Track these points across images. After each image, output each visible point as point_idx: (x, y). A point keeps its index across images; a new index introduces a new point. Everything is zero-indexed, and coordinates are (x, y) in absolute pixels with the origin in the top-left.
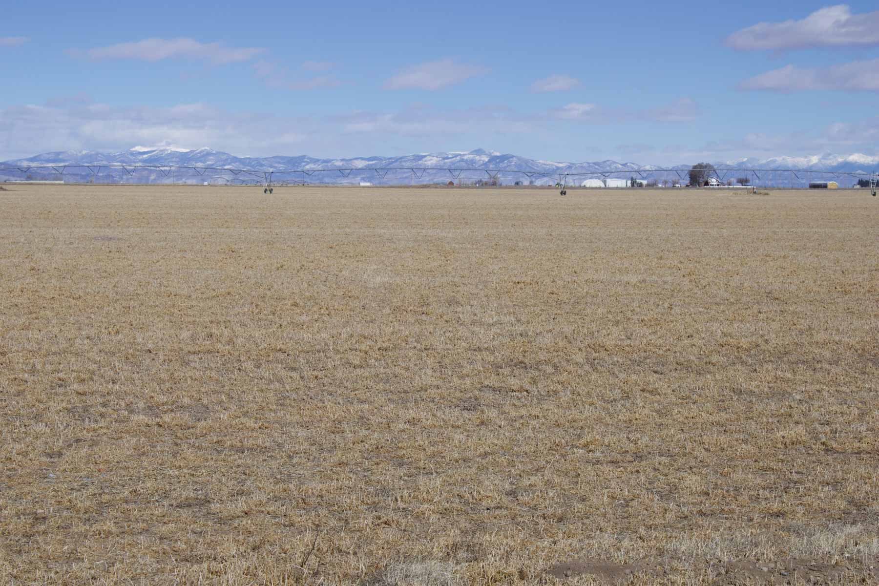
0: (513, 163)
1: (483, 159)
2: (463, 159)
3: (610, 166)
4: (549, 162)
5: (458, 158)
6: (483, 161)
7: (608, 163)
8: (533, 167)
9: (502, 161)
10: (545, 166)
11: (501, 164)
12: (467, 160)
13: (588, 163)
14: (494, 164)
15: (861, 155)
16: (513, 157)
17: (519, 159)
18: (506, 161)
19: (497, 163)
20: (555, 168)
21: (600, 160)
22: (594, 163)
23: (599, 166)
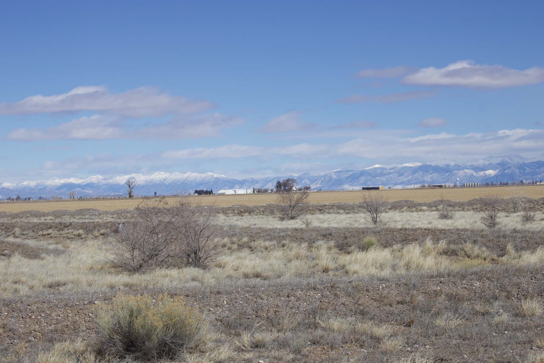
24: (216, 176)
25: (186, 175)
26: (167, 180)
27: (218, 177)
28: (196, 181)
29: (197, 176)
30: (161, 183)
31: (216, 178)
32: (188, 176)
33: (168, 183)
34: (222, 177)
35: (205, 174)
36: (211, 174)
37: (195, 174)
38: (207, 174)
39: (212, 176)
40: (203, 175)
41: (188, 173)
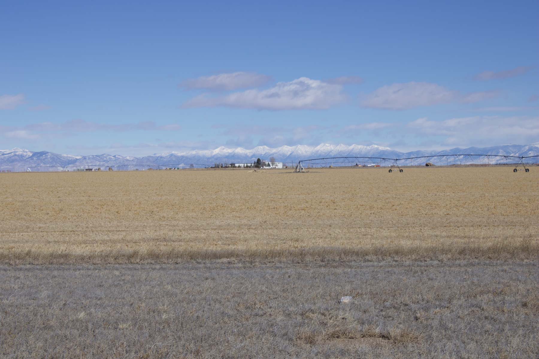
0: (49, 157)
1: (28, 154)
2: (16, 154)
3: (106, 157)
4: (69, 156)
5: (13, 154)
6: (29, 155)
7: (105, 155)
8: (61, 159)
9: (42, 155)
10: (69, 158)
11: (41, 157)
12: (18, 155)
13: (93, 156)
14: (36, 157)
15: (242, 148)
16: (48, 153)
17: (52, 154)
18: (44, 156)
19: (38, 157)
20: (75, 159)
21: (99, 154)
22: (96, 156)
23: (99, 157)
24: (381, 148)
25: (351, 147)
26: (332, 152)
27: (384, 149)
28: (362, 153)
29: (362, 148)
30: (326, 155)
31: (381, 150)
32: (353, 149)
33: (333, 154)
34: (387, 149)
35: (370, 146)
36: (376, 146)
37: (360, 147)
38: (372, 147)
39: (377, 149)
40: (368, 148)
41: (353, 145)
